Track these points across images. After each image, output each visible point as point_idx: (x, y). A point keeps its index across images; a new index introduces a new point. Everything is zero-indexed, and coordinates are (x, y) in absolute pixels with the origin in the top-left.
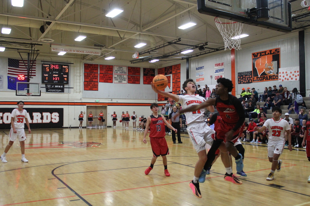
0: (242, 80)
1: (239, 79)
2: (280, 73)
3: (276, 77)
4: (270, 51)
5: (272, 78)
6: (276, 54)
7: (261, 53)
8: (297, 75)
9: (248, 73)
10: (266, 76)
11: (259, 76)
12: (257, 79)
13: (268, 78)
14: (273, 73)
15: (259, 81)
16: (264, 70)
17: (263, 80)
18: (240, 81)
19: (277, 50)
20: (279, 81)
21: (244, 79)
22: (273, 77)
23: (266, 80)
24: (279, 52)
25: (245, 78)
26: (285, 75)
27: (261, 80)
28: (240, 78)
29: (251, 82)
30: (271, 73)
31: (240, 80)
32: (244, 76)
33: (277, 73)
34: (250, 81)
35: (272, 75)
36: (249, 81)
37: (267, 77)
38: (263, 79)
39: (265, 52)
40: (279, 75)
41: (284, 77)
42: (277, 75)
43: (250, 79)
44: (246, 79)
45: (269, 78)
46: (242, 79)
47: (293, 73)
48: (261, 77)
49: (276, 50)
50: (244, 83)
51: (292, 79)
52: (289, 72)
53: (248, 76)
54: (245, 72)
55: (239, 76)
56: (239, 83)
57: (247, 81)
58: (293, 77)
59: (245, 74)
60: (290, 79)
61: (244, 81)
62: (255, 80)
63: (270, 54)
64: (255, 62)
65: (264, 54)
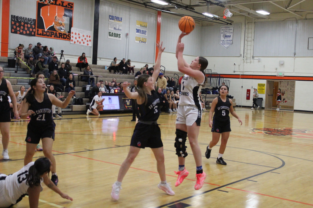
0: (18, 29)
1: (14, 25)
2: (72, 33)
3: (67, 37)
4: (63, 2)
5: (63, 37)
6: (69, 8)
8: (89, 40)
9: (29, 20)
10: (55, 32)
11: (46, 30)
12: (43, 33)
13: (58, 36)
14: (64, 31)
15: (46, 36)
16: (53, 24)
17: (51, 36)
18: (14, 29)
19: (71, 5)
20: (71, 42)
21: (22, 27)
22: (64, 36)
23: (55, 37)
24: (72, 7)
25: (24, 26)
26: (77, 36)
27: (48, 36)
28: (15, 24)
29: (34, 35)
30: (61, 30)
31: (15, 27)
32: (22, 23)
33: (70, 32)
34: (33, 33)
35: (63, 33)
36: (31, 33)
37: (56, 33)
38: (51, 34)
40: (72, 35)
41: (76, 38)
42: (69, 35)
43: (33, 31)
44: (26, 29)
46: (20, 26)
47: (85, 37)
48: (49, 32)
49: (69, 4)
50: (20, 34)
51: (84, 43)
52: (81, 35)
53: (29, 26)
54: (24, 18)
55: (14, 21)
56: (12, 32)
57: (28, 32)
58: (85, 41)
59: (25, 21)
60: (82, 42)
61: (21, 31)
62: (39, 33)
63: (61, 6)
64: (41, 9)
65: (54, 3)
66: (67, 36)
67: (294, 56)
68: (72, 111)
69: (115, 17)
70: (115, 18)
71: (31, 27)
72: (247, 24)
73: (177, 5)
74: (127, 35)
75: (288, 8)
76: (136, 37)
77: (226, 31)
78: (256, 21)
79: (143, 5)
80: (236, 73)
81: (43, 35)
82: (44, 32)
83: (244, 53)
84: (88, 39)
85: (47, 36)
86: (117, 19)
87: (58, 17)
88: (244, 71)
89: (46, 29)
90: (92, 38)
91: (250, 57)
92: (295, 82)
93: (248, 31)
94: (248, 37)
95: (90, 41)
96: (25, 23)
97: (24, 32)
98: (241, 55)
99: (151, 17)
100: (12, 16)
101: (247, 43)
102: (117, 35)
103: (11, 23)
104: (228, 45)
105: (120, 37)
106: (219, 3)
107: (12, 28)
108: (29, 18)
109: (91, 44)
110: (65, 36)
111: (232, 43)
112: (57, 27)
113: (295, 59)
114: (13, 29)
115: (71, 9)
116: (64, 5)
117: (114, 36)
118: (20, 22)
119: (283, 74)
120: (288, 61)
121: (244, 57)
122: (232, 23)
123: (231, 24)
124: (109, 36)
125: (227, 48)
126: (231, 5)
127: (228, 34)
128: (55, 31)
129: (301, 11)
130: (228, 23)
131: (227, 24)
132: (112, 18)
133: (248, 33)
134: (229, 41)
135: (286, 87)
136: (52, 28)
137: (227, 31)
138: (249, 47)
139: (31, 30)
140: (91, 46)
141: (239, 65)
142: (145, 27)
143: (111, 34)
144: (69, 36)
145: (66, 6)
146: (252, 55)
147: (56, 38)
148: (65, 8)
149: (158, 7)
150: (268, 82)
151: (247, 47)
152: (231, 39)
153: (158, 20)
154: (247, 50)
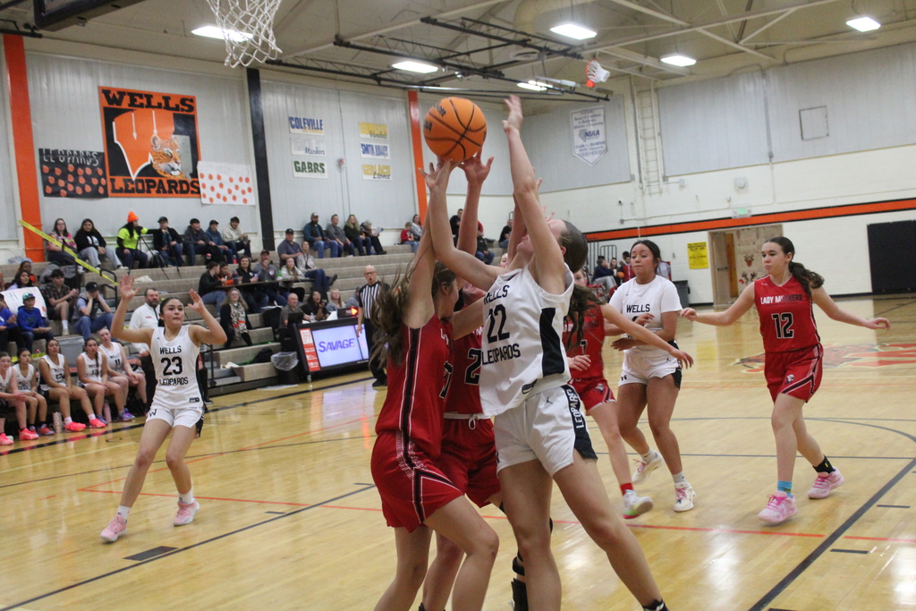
0: (62, 183)
1: (48, 174)
2: (202, 176)
4: (167, 98)
5: (178, 189)
6: (185, 113)
7: (133, 95)
8: (246, 190)
9: (86, 157)
10: (157, 180)
11: (134, 177)
12: (127, 186)
13: (167, 188)
14: (181, 173)
15: (136, 194)
16: (151, 157)
17: (149, 192)
18: (50, 185)
19: (188, 102)
20: (203, 200)
21: (71, 178)
22: (181, 187)
23: (158, 192)
24: (192, 108)
25: (75, 174)
26: (216, 183)
27: (142, 191)
28: (52, 172)
29: (106, 195)
30: (173, 173)
31: (51, 179)
32: (71, 168)
33: (195, 174)
34: (101, 191)
35: (178, 178)
36: (95, 189)
37: (161, 182)
38: (149, 187)
39: (149, 97)
40: (201, 181)
41: (213, 189)
42: (193, 182)
43: (100, 184)
44: (82, 181)
45: (170, 187)
46: (64, 176)
47: (236, 182)
48: (142, 181)
49: (183, 100)
50: (72, 195)
51: (234, 198)
52: (225, 179)
53: (89, 171)
54: (72, 152)
55: (48, 164)
56: (46, 194)
57: (88, 189)
58: (237, 193)
59: (75, 160)
60: (229, 197)
61: (71, 188)
62: (117, 187)
63: (165, 108)
64: (114, 123)
65: (145, 103)
66: (189, 187)
67: (771, 161)
68: (242, 382)
69: (304, 119)
70: (305, 123)
71: (95, 174)
72: (637, 95)
73: (460, 68)
74: (340, 162)
75: (742, 42)
76: (364, 166)
77: (586, 120)
78: (660, 84)
79: (372, 81)
80: (626, 225)
81: (127, 191)
82: (129, 183)
83: (640, 172)
84: (244, 186)
85: (139, 191)
86: (309, 125)
87: (159, 139)
88: (647, 216)
89: (134, 173)
90: (253, 183)
91: (656, 179)
92: (781, 226)
93: (642, 113)
94: (644, 129)
95: (250, 190)
96: (77, 166)
97: (79, 190)
98: (633, 178)
99: (393, 108)
100: (41, 150)
101: (645, 145)
102: (316, 168)
103: (42, 169)
104: (596, 156)
105: (323, 172)
106: (568, 50)
107: (46, 183)
108: (85, 153)
109: (253, 199)
110: (185, 187)
111: (607, 150)
112: (160, 165)
113: (772, 168)
114: (48, 187)
115: (191, 113)
116: (172, 104)
117: (307, 170)
118: (64, 165)
119: (749, 211)
120: (757, 176)
121: (641, 182)
122: (609, 97)
123: (606, 99)
124: (297, 171)
125: (596, 163)
126: (598, 50)
127: (592, 129)
128: (157, 175)
129: (770, 46)
130: (599, 99)
131: (595, 99)
132: (296, 123)
133: (643, 119)
134: (597, 146)
135: (754, 243)
136: (149, 171)
137: (588, 121)
138: (651, 155)
139: (95, 181)
140: (254, 203)
141: (632, 204)
142: (382, 135)
143: (300, 167)
144: (195, 184)
145: (177, 108)
146: (661, 173)
147: (162, 194)
148: (174, 115)
149: (409, 79)
150: (713, 236)
151: (646, 155)
152: (601, 138)
153: (412, 114)
154: (647, 162)
